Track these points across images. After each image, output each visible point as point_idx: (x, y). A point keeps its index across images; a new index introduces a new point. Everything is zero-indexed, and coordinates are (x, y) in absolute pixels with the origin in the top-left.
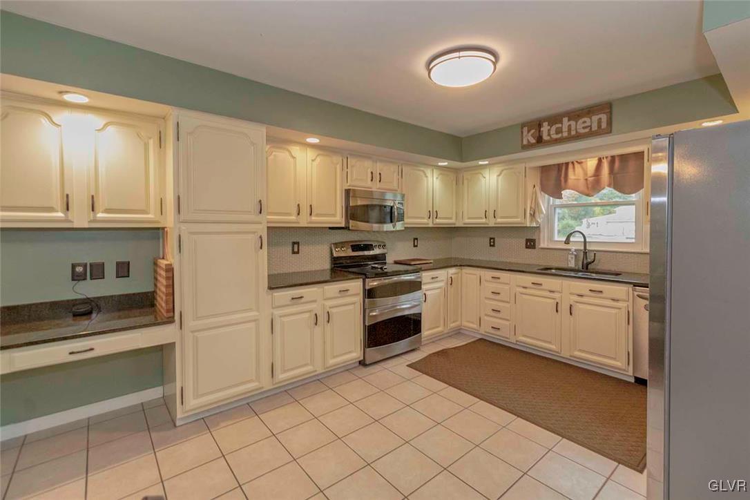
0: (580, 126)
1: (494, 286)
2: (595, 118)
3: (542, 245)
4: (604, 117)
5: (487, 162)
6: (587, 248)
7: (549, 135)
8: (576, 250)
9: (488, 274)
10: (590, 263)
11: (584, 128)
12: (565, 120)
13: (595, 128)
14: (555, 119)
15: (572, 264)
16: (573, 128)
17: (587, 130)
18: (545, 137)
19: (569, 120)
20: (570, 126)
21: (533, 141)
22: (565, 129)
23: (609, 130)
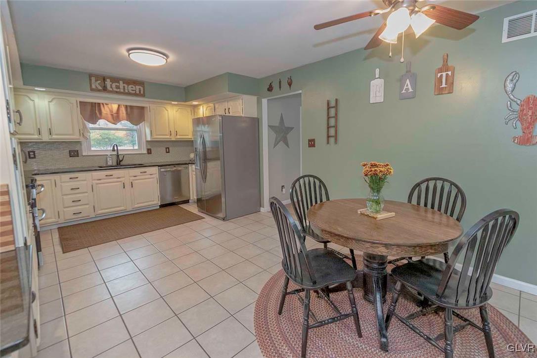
0: (130, 88)
1: (74, 184)
2: (138, 87)
3: (84, 154)
4: (142, 88)
5: (44, 90)
6: (119, 153)
7: (111, 87)
8: (111, 155)
9: (66, 176)
10: (121, 161)
11: (132, 90)
12: (121, 82)
13: (138, 92)
14: (115, 80)
15: (110, 163)
16: (126, 88)
17: (134, 92)
18: (109, 87)
19: (124, 83)
20: (124, 86)
21: (100, 88)
22: (121, 87)
23: (143, 96)
